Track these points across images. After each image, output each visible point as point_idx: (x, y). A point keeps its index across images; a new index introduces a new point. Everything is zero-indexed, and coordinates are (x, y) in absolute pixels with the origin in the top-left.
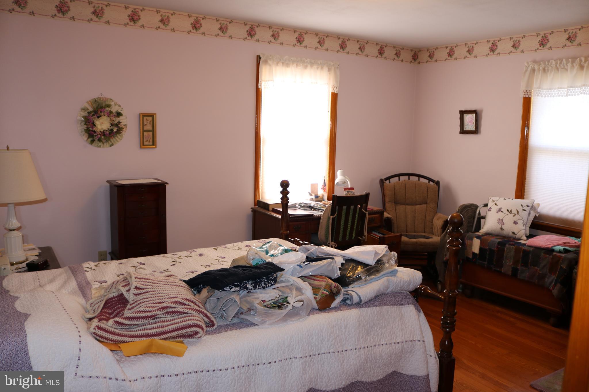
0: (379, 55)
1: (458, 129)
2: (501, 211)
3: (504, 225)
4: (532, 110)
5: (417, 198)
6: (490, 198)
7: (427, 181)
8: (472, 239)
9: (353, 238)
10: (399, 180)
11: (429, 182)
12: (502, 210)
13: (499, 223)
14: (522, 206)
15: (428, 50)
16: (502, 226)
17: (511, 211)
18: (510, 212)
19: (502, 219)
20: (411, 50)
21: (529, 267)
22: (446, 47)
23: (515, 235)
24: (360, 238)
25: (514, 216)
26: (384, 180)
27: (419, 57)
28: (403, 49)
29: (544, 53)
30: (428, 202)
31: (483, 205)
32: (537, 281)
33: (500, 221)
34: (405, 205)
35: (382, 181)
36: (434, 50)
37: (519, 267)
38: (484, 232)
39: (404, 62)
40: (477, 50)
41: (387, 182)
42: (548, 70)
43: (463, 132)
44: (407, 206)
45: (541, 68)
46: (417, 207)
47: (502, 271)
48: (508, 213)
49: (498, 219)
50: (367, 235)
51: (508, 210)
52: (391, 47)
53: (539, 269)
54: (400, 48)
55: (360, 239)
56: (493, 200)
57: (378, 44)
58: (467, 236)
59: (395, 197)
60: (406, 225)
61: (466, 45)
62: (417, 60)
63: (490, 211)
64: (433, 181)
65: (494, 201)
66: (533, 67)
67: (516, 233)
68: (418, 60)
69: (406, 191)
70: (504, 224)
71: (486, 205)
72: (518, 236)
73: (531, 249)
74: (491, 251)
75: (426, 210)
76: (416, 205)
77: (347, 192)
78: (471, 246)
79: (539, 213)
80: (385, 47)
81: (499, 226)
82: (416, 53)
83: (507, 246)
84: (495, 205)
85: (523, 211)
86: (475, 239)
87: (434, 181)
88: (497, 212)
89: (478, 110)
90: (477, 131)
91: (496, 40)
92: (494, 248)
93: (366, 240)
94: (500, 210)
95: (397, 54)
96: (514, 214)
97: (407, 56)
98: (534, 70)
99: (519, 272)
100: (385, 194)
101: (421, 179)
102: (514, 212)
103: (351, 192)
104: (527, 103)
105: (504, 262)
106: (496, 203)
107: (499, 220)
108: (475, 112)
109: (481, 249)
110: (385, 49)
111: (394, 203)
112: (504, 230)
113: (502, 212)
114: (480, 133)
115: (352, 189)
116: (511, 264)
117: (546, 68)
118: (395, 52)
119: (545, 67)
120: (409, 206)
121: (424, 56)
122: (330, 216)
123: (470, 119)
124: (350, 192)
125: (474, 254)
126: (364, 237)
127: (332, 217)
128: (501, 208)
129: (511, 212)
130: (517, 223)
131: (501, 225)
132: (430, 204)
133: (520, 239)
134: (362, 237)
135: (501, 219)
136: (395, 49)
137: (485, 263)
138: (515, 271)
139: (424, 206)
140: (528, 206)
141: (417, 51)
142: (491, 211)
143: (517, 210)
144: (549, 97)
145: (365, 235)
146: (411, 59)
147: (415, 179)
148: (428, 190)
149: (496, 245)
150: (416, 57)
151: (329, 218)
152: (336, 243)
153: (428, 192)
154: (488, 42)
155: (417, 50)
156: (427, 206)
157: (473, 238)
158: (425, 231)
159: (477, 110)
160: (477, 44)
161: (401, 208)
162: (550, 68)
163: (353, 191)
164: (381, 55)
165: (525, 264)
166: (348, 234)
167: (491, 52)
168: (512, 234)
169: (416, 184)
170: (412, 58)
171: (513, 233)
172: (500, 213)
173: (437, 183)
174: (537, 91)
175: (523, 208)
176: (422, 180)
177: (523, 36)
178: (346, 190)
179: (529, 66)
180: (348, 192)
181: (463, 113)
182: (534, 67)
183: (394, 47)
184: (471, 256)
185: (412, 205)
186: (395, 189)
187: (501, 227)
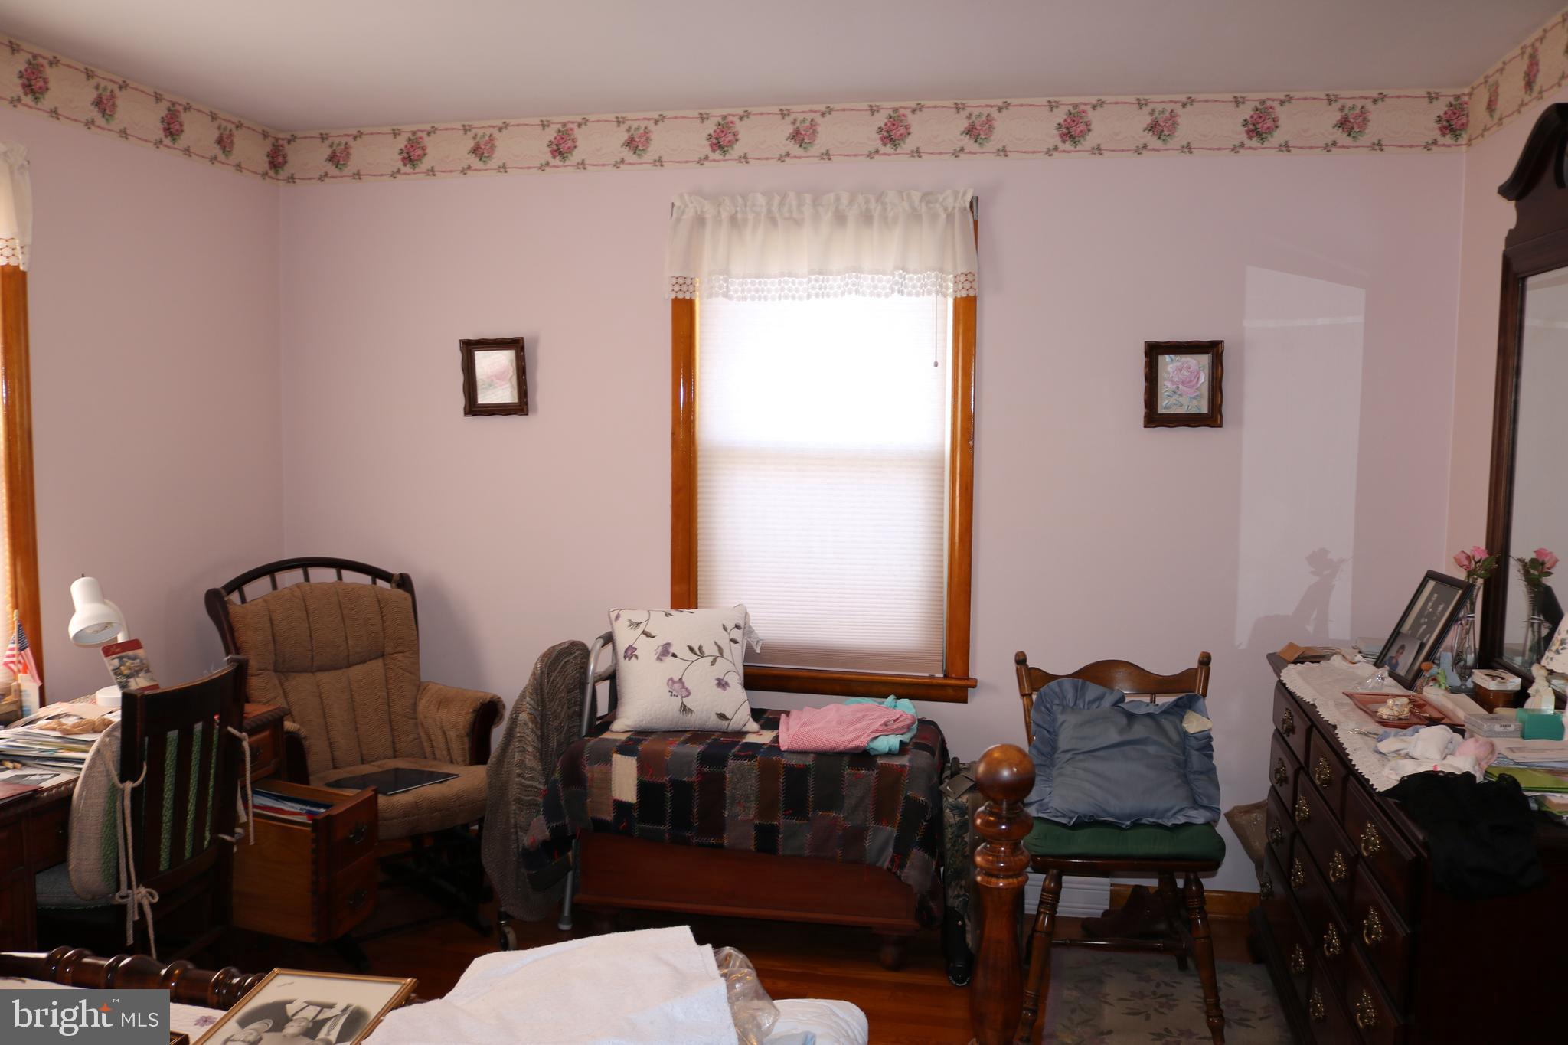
0: (164, 139)
1: (460, 401)
2: (671, 654)
3: (690, 697)
4: (700, 338)
5: (350, 642)
6: (613, 615)
7: (366, 579)
8: (608, 761)
9: (205, 846)
10: (275, 586)
11: (374, 582)
12: (672, 650)
13: (674, 693)
14: (725, 628)
15: (323, 137)
16: (685, 700)
17: (700, 648)
18: (698, 652)
19: (681, 679)
20: (265, 135)
21: (810, 815)
22: (396, 134)
23: (727, 722)
24: (228, 838)
25: (713, 664)
26: (224, 592)
27: (290, 158)
28: (239, 126)
29: (723, 172)
30: (388, 650)
31: (601, 641)
32: (839, 851)
33: (677, 686)
34: (312, 672)
35: (215, 602)
36: (350, 140)
37: (781, 821)
38: (628, 726)
39: (245, 171)
40: (505, 148)
41: (235, 597)
42: (745, 220)
43: (473, 408)
44: (321, 676)
45: (725, 215)
46: (356, 671)
47: (726, 844)
48: (695, 657)
49: (668, 681)
50: (254, 821)
51: (691, 649)
52: (204, 113)
53: (842, 815)
54: (230, 121)
55: (227, 841)
56: (632, 623)
57: (161, 95)
58: (586, 751)
59: (275, 650)
60: (330, 743)
61: (466, 129)
62: (283, 170)
63: (633, 658)
64: (386, 576)
65: (638, 624)
66: (699, 209)
67: (729, 716)
68: (285, 168)
69: (309, 623)
70: (689, 694)
71: (609, 639)
72: (735, 724)
73: (809, 760)
74: (679, 787)
75: (386, 677)
76: (350, 665)
77: (116, 662)
78: (607, 781)
79: (761, 643)
80: (185, 109)
81: (676, 702)
82: (278, 146)
83: (731, 762)
84: (643, 636)
85: (732, 643)
86: (619, 756)
87: (392, 575)
88: (659, 659)
89: (525, 340)
90: (526, 404)
91: (569, 122)
92: (691, 776)
93: (252, 842)
94: (666, 651)
95: (224, 143)
96: (711, 659)
97: (251, 150)
98: (700, 221)
99: (780, 836)
100: (238, 645)
101: (345, 573)
102: (711, 650)
103: (134, 658)
104: (684, 313)
105: (726, 814)
106: (646, 630)
107: (670, 682)
108: (515, 344)
109: (643, 788)
110: (185, 117)
111: (275, 671)
112: (691, 711)
113: (674, 655)
114: (535, 410)
115: (133, 644)
116: (751, 816)
117: (739, 216)
118: (216, 134)
119: (737, 212)
120: (327, 673)
121: (309, 157)
122: (120, 786)
123: (493, 365)
124: (129, 658)
125: (621, 806)
126: (239, 830)
127: (129, 786)
128: (668, 644)
129: (702, 655)
130: (727, 684)
131: (680, 697)
132: (394, 656)
133: (744, 734)
134: (232, 834)
135: (676, 679)
136: (216, 123)
137: (662, 827)
138: (766, 837)
139: (376, 665)
140: (737, 627)
141: (283, 139)
142: (636, 656)
143: (716, 644)
144: (757, 301)
145: (243, 819)
146: (263, 164)
147: (324, 576)
148: (381, 608)
149: (695, 765)
150: (280, 159)
151: (114, 793)
152: (153, 888)
153: (382, 616)
154: (544, 125)
155: (281, 136)
156: (385, 665)
157: (611, 757)
158: (395, 751)
159: (522, 338)
160: (506, 128)
161: (302, 687)
162: (751, 216)
163: (140, 652)
164: (174, 140)
165: (797, 806)
166: (189, 832)
167: (554, 158)
168: (718, 720)
169: (338, 596)
170: (267, 159)
171: (722, 716)
172: (669, 659)
173: (404, 582)
174: (721, 282)
175: (729, 634)
176: (349, 576)
177: (657, 117)
178: (114, 654)
179: (686, 206)
180: (120, 658)
181: (470, 347)
182: (702, 211)
183: (214, 117)
184: (609, 816)
185: (335, 669)
186: (271, 620)
187: (682, 703)
